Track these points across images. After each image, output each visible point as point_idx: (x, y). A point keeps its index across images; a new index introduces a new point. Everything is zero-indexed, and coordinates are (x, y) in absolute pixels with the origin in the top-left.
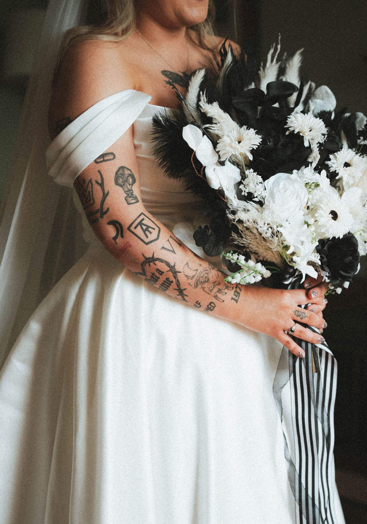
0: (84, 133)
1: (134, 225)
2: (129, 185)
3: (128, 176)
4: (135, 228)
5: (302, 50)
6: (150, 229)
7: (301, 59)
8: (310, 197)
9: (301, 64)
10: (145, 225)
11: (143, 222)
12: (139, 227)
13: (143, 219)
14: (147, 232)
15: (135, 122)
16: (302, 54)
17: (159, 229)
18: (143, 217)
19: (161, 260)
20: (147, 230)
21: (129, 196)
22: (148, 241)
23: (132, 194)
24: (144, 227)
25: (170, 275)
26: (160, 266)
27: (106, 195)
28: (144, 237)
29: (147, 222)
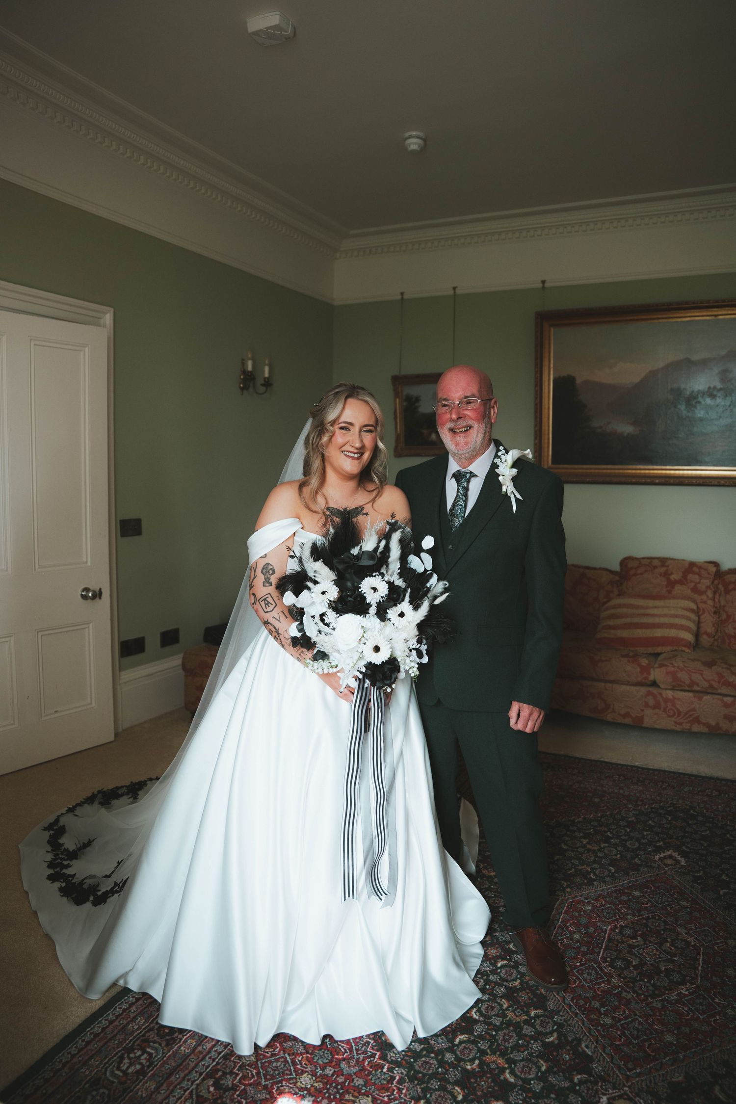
2: (269, 575)
3: (270, 570)
4: (262, 601)
14: (267, 606)
17: (276, 605)
18: (269, 595)
19: (271, 625)
20: (267, 604)
21: (266, 581)
22: (266, 611)
23: (269, 580)
24: (266, 602)
25: (277, 635)
26: (271, 627)
27: (255, 577)
28: (264, 608)
29: (269, 599)
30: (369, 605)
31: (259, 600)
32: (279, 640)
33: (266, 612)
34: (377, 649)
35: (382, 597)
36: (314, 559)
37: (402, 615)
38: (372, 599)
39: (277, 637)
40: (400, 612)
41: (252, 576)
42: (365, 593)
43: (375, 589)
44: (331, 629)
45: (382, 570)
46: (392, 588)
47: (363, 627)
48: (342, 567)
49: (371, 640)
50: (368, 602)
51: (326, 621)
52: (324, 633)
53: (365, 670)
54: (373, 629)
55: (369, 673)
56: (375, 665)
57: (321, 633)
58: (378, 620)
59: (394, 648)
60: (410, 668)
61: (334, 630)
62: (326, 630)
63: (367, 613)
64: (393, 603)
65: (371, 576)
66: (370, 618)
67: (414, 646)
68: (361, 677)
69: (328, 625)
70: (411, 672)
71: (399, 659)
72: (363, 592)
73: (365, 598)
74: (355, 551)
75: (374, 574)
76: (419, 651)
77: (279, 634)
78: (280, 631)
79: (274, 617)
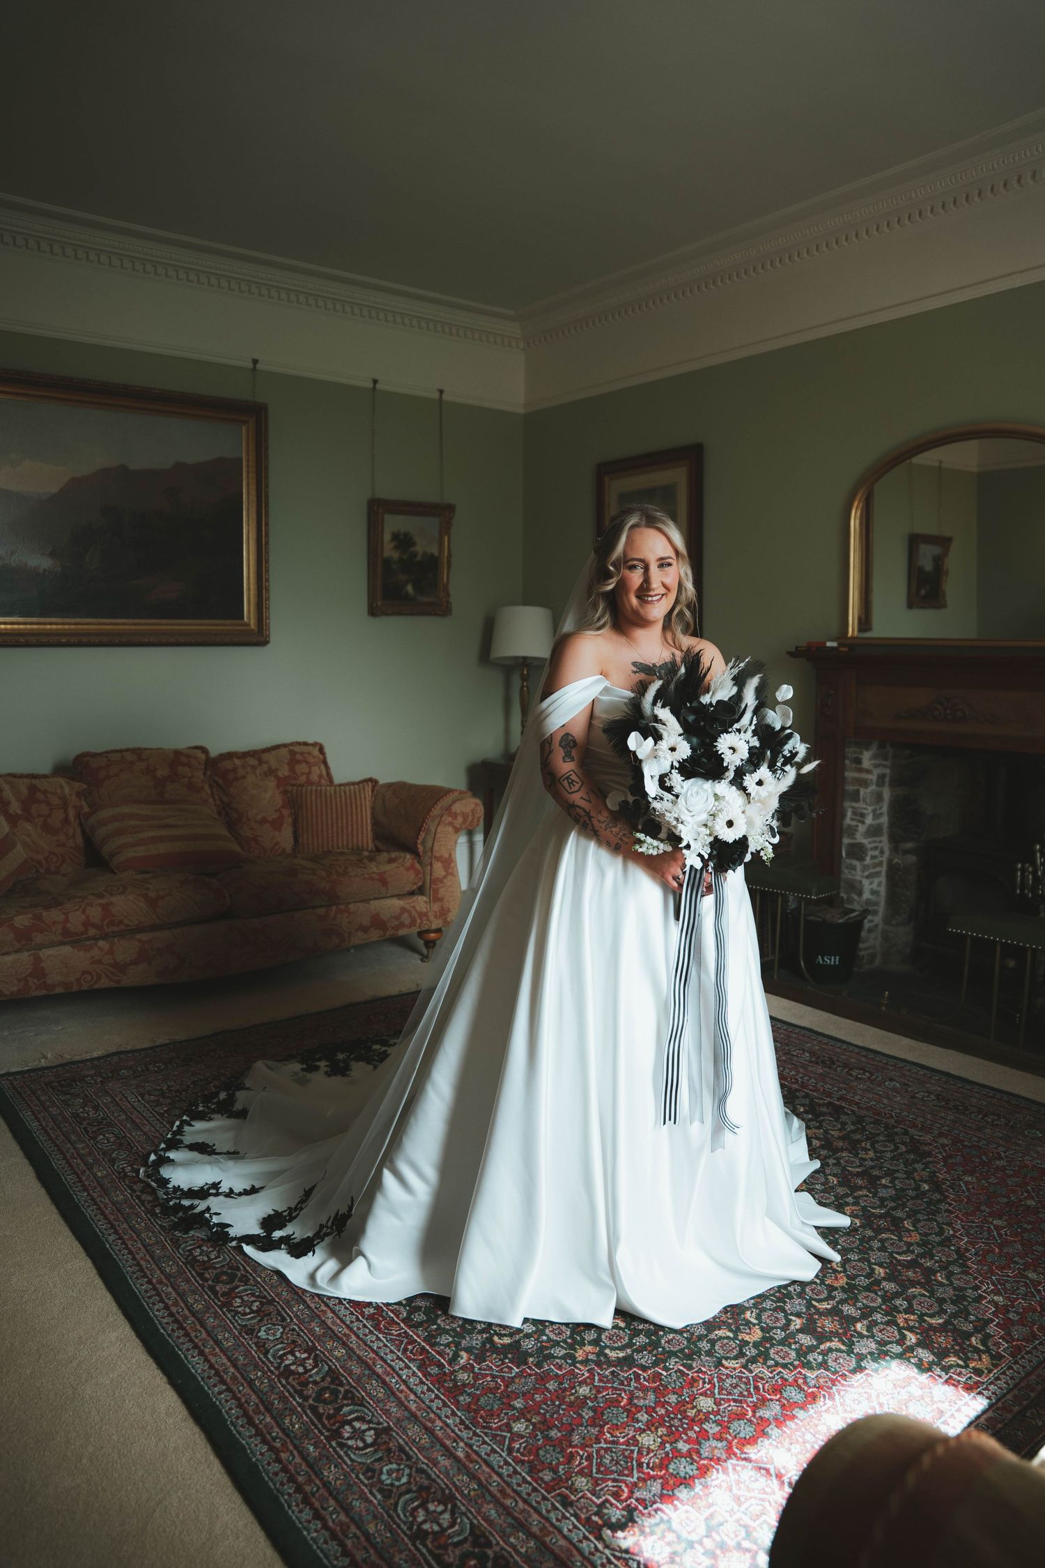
0: (551, 709)
1: (563, 778)
2: (570, 747)
3: (571, 741)
4: (563, 780)
6: (574, 783)
7: (759, 681)
8: (717, 803)
9: (758, 684)
10: (571, 779)
11: (571, 777)
12: (566, 780)
13: (571, 775)
14: (571, 785)
15: (596, 697)
16: (761, 678)
17: (584, 783)
18: (572, 772)
19: (579, 807)
20: (572, 783)
21: (566, 756)
22: (570, 791)
23: (570, 755)
24: (570, 781)
25: (585, 819)
26: (577, 811)
27: (551, 752)
28: (568, 788)
29: (574, 777)
30: (727, 769)
31: (559, 780)
32: (590, 826)
33: (572, 793)
34: (730, 824)
35: (742, 760)
37: (760, 783)
38: (733, 760)
39: (588, 821)
40: (758, 780)
41: (547, 751)
42: (722, 753)
43: (733, 749)
44: (673, 795)
45: (736, 726)
46: (751, 749)
47: (715, 794)
48: (691, 718)
49: (724, 813)
50: (725, 764)
51: (668, 784)
52: (665, 799)
53: (711, 848)
54: (727, 799)
55: (715, 853)
56: (726, 843)
57: (662, 799)
58: (734, 788)
59: (750, 823)
60: (762, 849)
61: (677, 796)
62: (667, 796)
63: (722, 779)
64: (752, 768)
65: (728, 732)
66: (725, 785)
67: (768, 823)
68: (706, 857)
69: (669, 790)
70: (762, 853)
71: (750, 839)
72: (720, 753)
73: (723, 759)
74: (705, 699)
75: (730, 730)
76: (772, 828)
77: (590, 818)
78: (592, 814)
79: (582, 798)
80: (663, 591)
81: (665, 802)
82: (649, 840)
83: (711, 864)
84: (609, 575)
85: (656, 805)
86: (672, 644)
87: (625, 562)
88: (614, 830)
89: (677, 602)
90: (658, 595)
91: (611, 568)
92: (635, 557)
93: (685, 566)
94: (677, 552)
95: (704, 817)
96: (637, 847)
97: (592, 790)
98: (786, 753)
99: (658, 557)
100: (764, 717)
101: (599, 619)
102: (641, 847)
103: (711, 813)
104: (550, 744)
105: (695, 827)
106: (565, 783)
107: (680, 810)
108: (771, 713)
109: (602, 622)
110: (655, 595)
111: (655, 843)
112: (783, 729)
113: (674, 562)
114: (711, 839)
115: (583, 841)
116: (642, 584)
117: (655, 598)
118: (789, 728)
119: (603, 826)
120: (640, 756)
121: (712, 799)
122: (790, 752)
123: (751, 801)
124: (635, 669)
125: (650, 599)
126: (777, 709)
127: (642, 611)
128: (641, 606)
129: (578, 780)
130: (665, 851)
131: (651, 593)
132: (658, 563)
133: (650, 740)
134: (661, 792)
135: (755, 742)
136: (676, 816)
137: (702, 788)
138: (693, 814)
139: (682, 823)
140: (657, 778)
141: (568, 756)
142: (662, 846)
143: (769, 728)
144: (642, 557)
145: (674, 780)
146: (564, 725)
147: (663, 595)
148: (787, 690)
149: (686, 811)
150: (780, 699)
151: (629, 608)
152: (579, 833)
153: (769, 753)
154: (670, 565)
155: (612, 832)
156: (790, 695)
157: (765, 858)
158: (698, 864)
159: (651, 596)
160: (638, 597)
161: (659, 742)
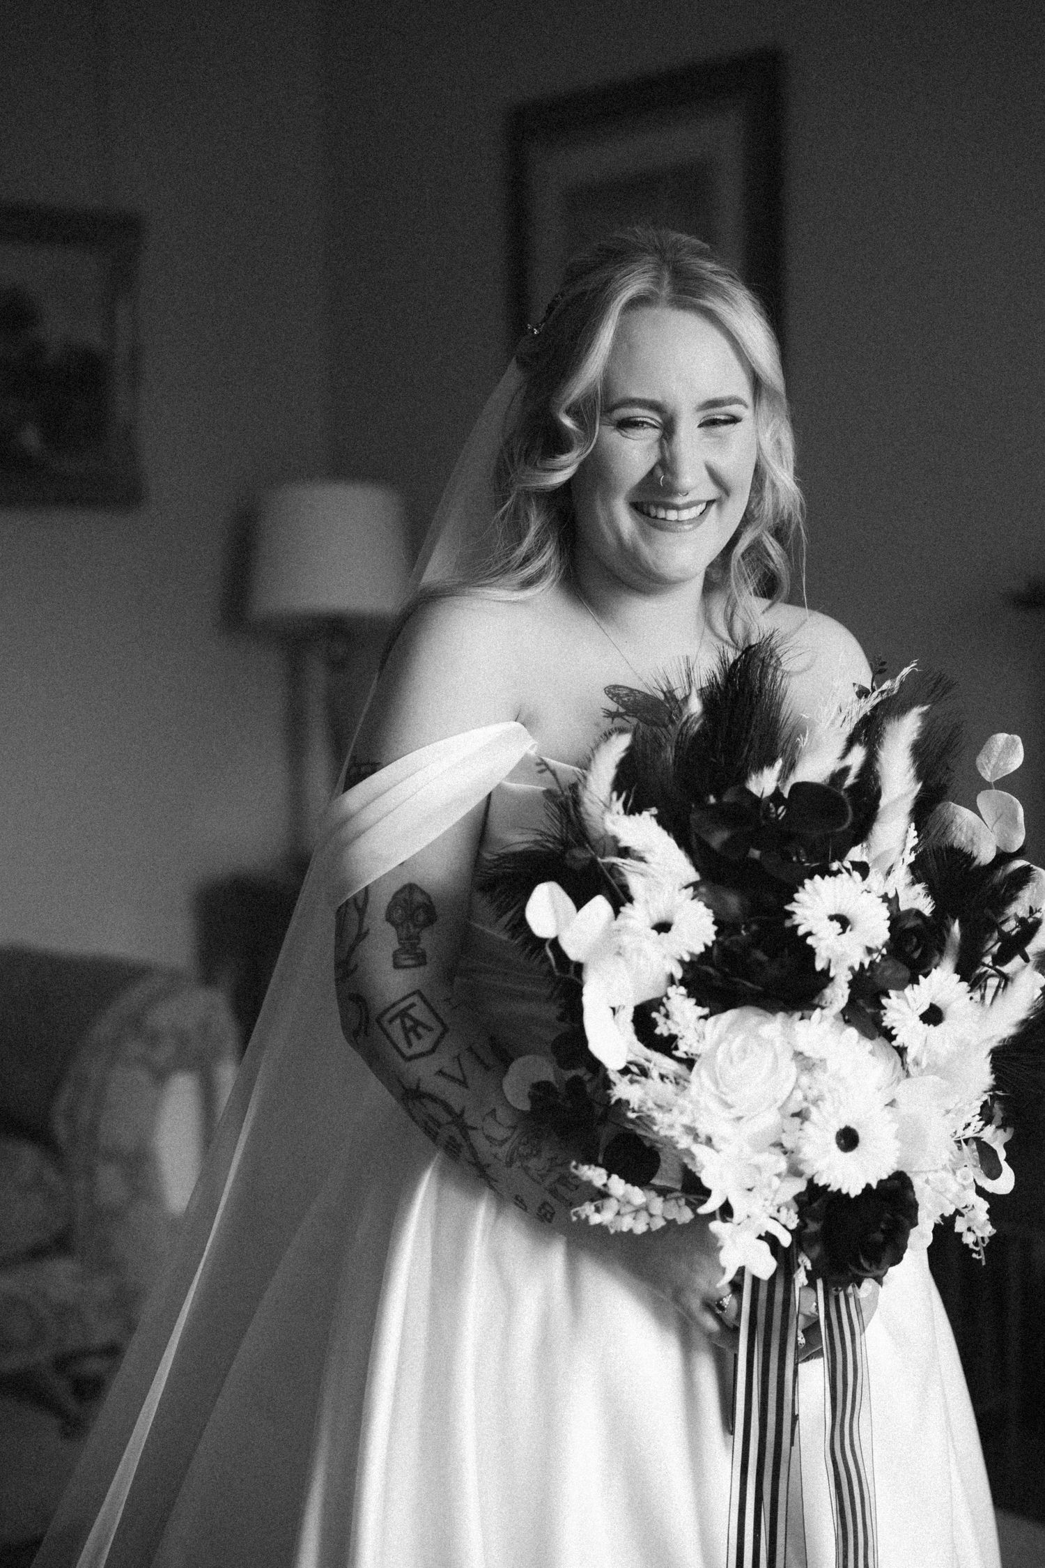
1: (388, 1016)
2: (415, 926)
3: (418, 908)
4: (391, 1021)
5: (926, 708)
6: (420, 1030)
7: (920, 727)
8: (805, 1080)
9: (918, 736)
10: (412, 1019)
11: (411, 1012)
12: (398, 1021)
13: (412, 1005)
14: (412, 1035)
15: (499, 787)
16: (924, 716)
17: (445, 1030)
18: (415, 999)
19: (433, 1099)
20: (414, 1029)
21: (403, 951)
22: (411, 1052)
23: (414, 946)
24: (409, 1023)
25: (454, 1131)
26: (433, 1109)
27: (362, 935)
28: (402, 1045)
29: (419, 1012)
30: (825, 978)
31: (378, 1021)
32: (466, 1153)
33: (410, 1059)
34: (848, 1139)
35: (869, 951)
36: (625, 805)
37: (933, 1016)
39: (459, 1138)
40: (925, 1007)
41: (353, 930)
42: (810, 934)
43: (843, 921)
44: (679, 1060)
45: (856, 854)
46: (897, 920)
47: (798, 1054)
48: (718, 839)
49: (827, 1106)
50: (819, 965)
51: (662, 1029)
52: (655, 1074)
53: (800, 1214)
54: (832, 1065)
55: (813, 1227)
56: (840, 1197)
57: (644, 1073)
58: (852, 1032)
59: (910, 1135)
60: (958, 1212)
61: (689, 1063)
62: (660, 1063)
63: (814, 1007)
64: (906, 973)
65: (825, 872)
66: (826, 1025)
67: (970, 1133)
68: (786, 1240)
69: (666, 1045)
70: (960, 1226)
71: (917, 1183)
72: (801, 931)
73: (811, 952)
74: (764, 783)
75: (835, 866)
76: (985, 1151)
77: (465, 1129)
78: (470, 1119)
79: (441, 1073)
80: (711, 492)
81: (654, 1084)
82: (617, 1185)
83: (805, 1262)
84: (557, 443)
85: (623, 1090)
86: (726, 636)
87: (609, 409)
88: (533, 1163)
89: (748, 519)
90: (699, 502)
91: (568, 422)
92: (635, 394)
93: (777, 421)
94: (757, 383)
95: (769, 1119)
96: (588, 1209)
97: (470, 1049)
98: (1010, 926)
99: (703, 399)
100: (946, 828)
101: (527, 560)
102: (598, 1210)
103: (794, 1108)
104: (362, 911)
105: (748, 1150)
106: (396, 1030)
107: (696, 1103)
108: (964, 815)
109: (530, 570)
110: (688, 506)
111: (638, 1196)
112: (1003, 857)
113: (746, 413)
114: (800, 1186)
115: (454, 1196)
116: (651, 473)
117: (686, 515)
118: (1020, 854)
119: (503, 1151)
120: (573, 953)
121: (790, 1069)
122: (1022, 921)
123: (912, 1069)
124: (613, 706)
125: (672, 515)
126: (982, 800)
127: (646, 550)
128: (645, 535)
129: (431, 1022)
130: (671, 1223)
131: (680, 500)
132: (700, 416)
133: (599, 905)
134: (641, 1052)
135: (918, 900)
136: (686, 1120)
137: (757, 1037)
138: (735, 1112)
139: (709, 1141)
140: (627, 1015)
141: (409, 953)
142: (657, 1205)
143: (961, 858)
144: (658, 397)
145: (676, 1016)
146: (402, 863)
147: (709, 503)
148: (1009, 748)
149: (714, 1106)
150: (987, 775)
151: (610, 538)
152: (443, 1174)
153: (956, 928)
154: (734, 420)
155: (526, 1169)
156: (1017, 760)
157: (969, 1239)
158: (764, 1265)
159: (677, 508)
160: (638, 507)
161: (626, 910)
